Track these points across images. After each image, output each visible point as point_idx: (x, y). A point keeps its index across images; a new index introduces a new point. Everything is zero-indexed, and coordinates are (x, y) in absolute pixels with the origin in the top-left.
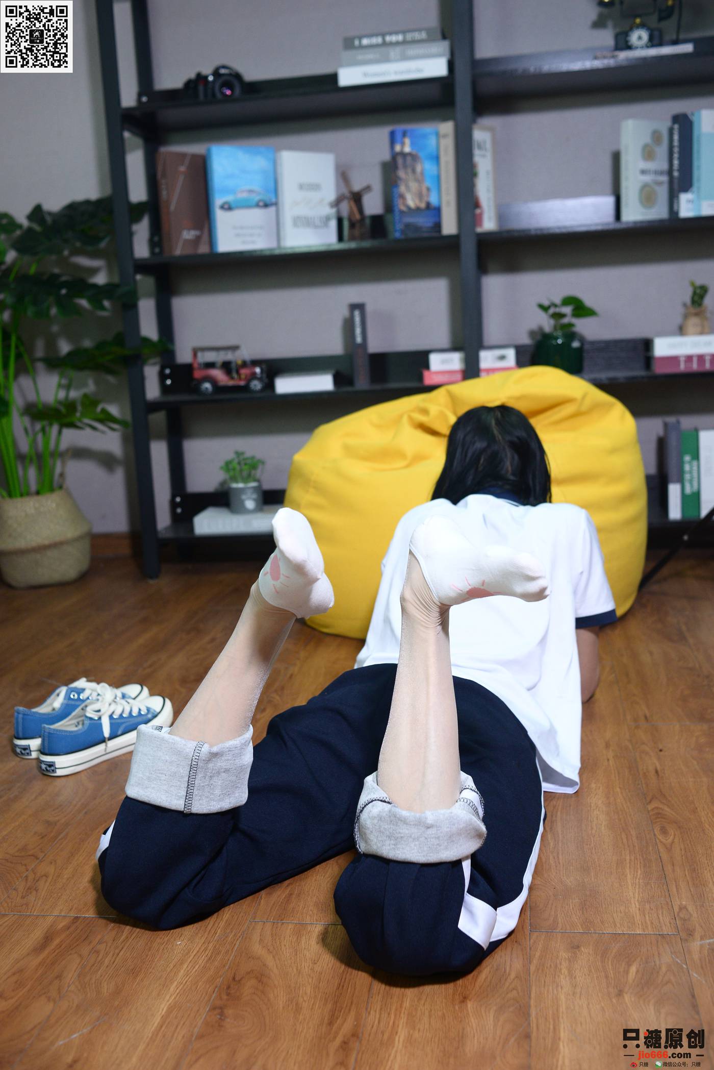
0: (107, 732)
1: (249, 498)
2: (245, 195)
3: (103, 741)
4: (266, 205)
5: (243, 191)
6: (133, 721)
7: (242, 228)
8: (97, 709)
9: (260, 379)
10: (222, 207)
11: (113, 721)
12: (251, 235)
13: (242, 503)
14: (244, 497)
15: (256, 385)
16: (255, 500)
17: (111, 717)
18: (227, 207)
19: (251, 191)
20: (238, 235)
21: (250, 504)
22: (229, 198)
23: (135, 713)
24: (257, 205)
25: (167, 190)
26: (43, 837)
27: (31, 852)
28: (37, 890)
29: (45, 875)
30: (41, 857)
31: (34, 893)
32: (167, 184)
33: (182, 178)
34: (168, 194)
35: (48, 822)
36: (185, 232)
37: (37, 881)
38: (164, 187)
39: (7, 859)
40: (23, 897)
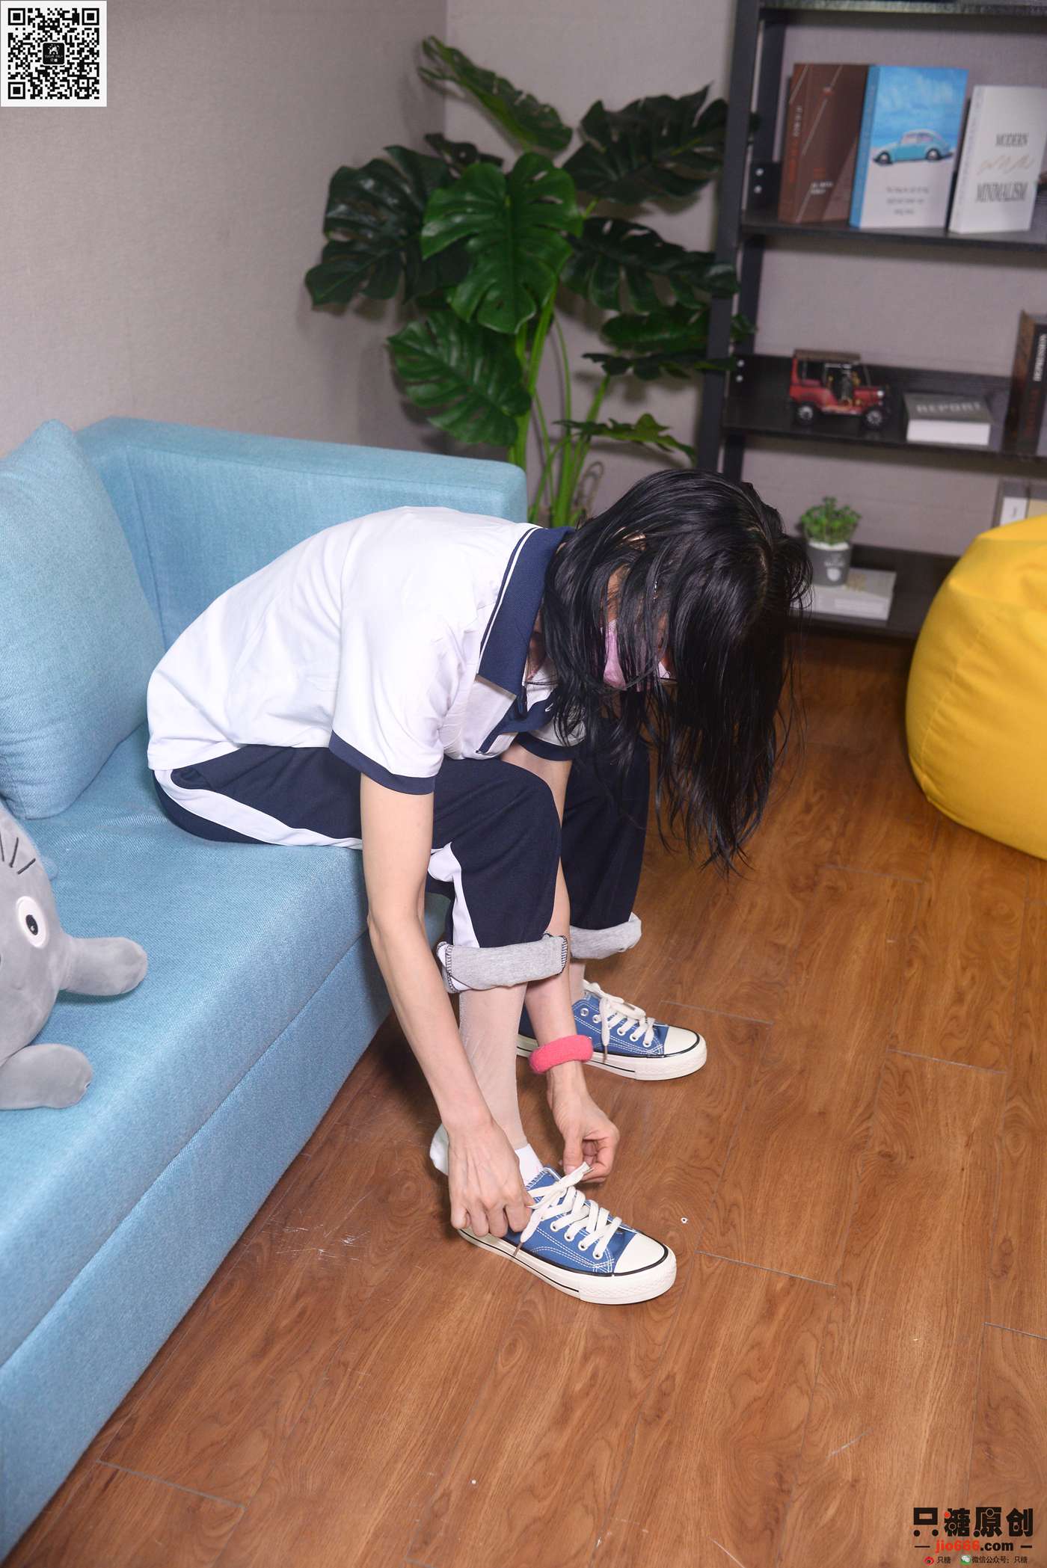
1: (833, 567)
2: (913, 141)
4: (939, 157)
5: (911, 136)
7: (899, 190)
9: (882, 410)
10: (878, 160)
12: (911, 201)
13: (824, 570)
14: (827, 564)
15: (875, 417)
16: (840, 569)
18: (884, 160)
19: (922, 135)
20: (891, 201)
21: (834, 574)
22: (890, 146)
24: (927, 158)
25: (801, 122)
26: (711, 1141)
27: (706, 1163)
28: (734, 1227)
29: (735, 1204)
30: (721, 1174)
31: (732, 1230)
32: (802, 114)
33: (825, 103)
34: (801, 127)
35: (708, 1116)
36: (814, 185)
37: (730, 1211)
38: (798, 117)
39: (683, 1170)
40: (723, 1234)
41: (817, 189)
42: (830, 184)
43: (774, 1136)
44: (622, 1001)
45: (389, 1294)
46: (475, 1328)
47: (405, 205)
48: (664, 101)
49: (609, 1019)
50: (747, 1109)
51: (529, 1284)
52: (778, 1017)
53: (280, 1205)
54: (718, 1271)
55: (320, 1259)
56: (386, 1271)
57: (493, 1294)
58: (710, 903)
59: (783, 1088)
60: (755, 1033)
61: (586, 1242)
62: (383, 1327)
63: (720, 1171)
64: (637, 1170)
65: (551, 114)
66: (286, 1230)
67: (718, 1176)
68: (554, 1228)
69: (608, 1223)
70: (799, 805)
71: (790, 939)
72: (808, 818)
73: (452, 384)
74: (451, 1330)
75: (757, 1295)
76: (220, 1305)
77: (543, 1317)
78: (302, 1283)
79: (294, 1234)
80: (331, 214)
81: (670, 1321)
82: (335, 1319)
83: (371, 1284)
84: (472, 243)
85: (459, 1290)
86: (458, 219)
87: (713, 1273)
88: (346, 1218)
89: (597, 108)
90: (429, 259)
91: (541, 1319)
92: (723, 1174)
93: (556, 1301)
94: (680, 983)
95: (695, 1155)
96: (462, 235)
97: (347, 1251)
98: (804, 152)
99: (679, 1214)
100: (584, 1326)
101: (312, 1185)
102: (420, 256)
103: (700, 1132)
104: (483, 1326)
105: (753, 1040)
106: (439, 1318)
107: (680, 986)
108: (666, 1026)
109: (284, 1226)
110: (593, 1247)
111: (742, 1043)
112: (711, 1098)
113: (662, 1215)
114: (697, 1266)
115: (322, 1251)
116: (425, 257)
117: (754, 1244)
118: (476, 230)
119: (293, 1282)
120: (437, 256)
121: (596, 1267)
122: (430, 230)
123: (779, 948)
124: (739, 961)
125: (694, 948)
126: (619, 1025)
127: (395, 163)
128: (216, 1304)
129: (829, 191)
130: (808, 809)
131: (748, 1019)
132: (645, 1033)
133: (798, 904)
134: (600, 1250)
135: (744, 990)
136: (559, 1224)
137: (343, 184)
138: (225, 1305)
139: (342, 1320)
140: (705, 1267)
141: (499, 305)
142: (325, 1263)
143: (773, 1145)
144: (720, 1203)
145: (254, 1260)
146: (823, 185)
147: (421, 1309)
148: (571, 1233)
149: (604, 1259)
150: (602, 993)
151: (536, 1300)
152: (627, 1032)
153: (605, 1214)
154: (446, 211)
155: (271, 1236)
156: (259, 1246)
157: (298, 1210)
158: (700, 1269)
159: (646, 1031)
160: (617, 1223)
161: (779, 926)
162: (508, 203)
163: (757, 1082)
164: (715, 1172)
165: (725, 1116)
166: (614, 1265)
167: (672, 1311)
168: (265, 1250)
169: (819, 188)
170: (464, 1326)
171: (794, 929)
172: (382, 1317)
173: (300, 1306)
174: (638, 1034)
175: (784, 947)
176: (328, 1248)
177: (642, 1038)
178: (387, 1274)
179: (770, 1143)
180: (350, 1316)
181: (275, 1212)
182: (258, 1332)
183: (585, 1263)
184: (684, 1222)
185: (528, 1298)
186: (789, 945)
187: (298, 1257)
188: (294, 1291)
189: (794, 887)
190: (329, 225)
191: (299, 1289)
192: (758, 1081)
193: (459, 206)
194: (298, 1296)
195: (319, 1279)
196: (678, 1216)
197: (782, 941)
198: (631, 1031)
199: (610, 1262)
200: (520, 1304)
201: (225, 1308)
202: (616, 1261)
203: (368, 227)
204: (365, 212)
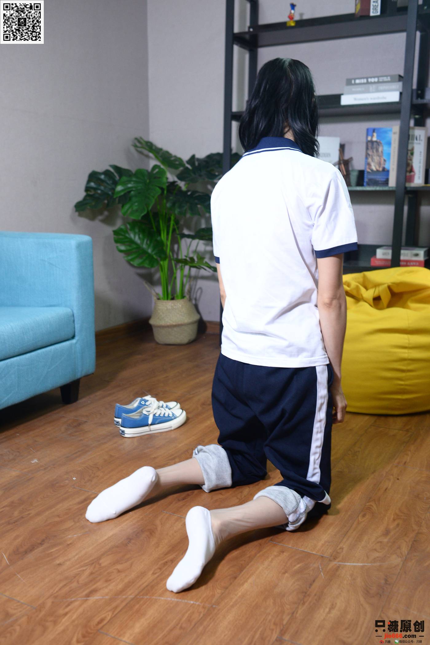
0: (150, 421)
3: (147, 425)
6: (164, 419)
8: (149, 410)
11: (155, 417)
17: (154, 415)
23: (166, 415)
27: (98, 466)
28: (91, 481)
29: (97, 476)
37: (94, 478)
39: (87, 467)
40: (85, 483)
43: (131, 462)
47: (114, 181)
54: (74, 491)
59: (147, 451)
64: (70, 466)
65: (180, 160)
67: (99, 469)
73: (134, 246)
80: (88, 185)
84: (132, 192)
86: (130, 185)
90: (117, 197)
92: (101, 469)
95: (96, 464)
96: (129, 190)
102: (113, 196)
103: (104, 459)
113: (67, 477)
116: (115, 197)
118: (134, 189)
120: (120, 197)
122: (119, 188)
127: (112, 170)
137: (93, 176)
141: (137, 211)
144: (92, 476)
154: (124, 183)
162: (147, 181)
179: (127, 463)
184: (74, 479)
190: (87, 189)
193: (129, 182)
196: (73, 477)
203: (100, 189)
204: (100, 185)
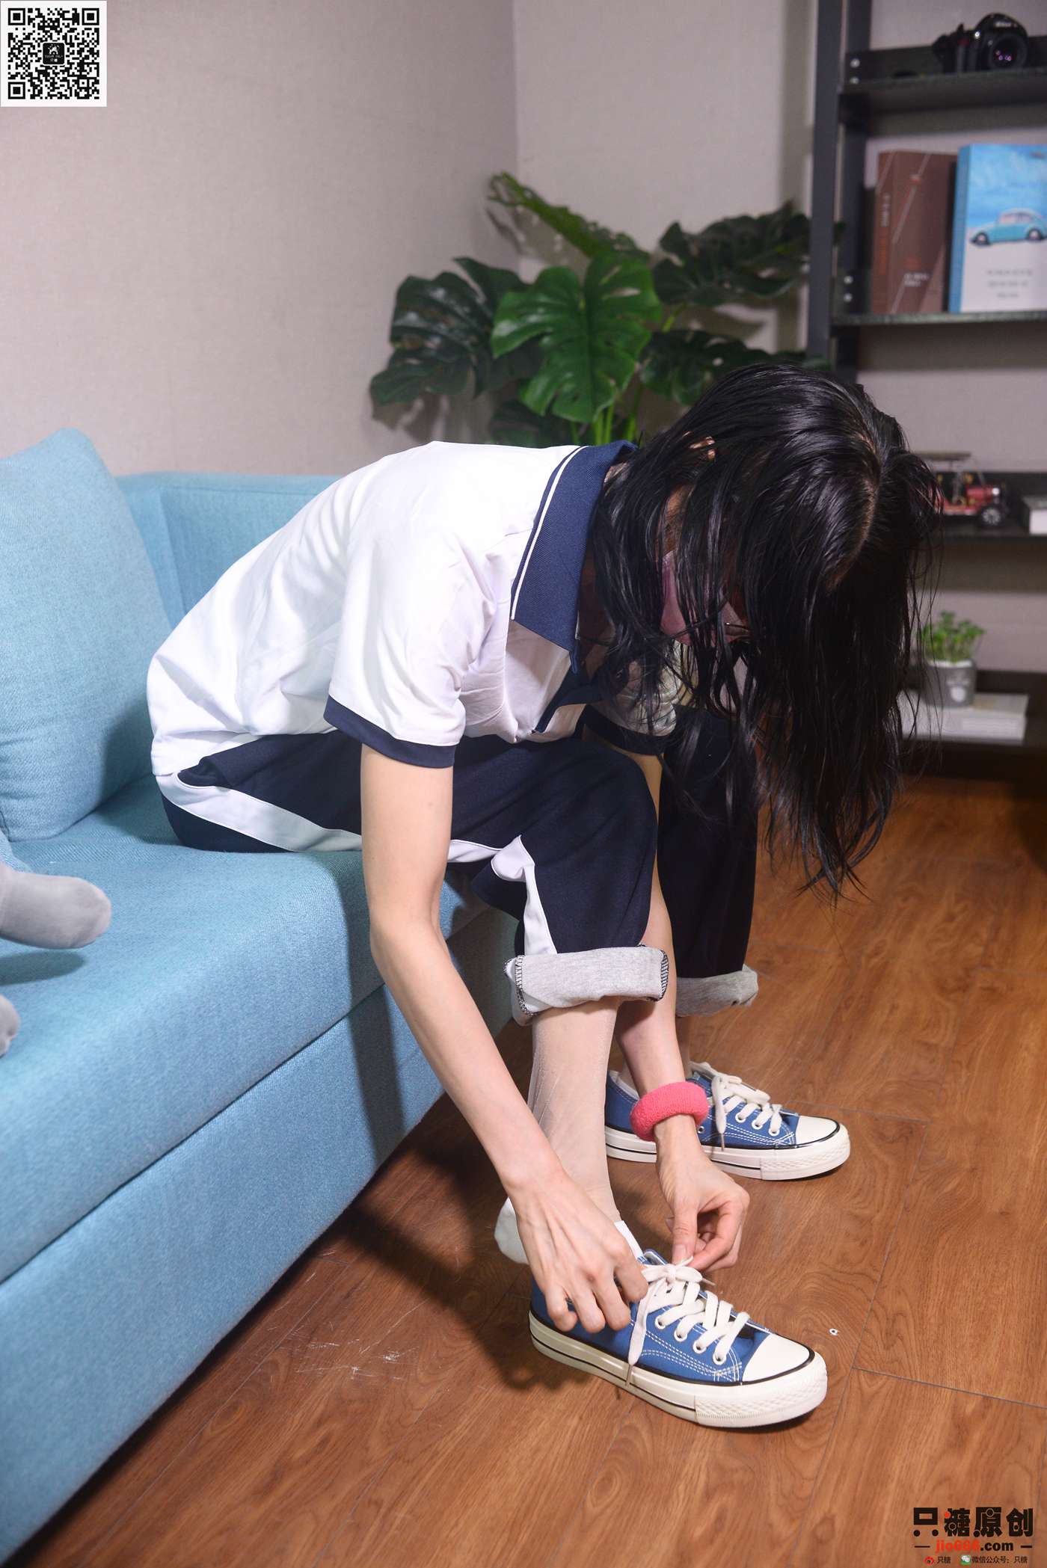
1: (958, 685)
2: (1012, 221)
4: (1041, 238)
5: (1009, 215)
7: (1000, 273)
9: (999, 508)
10: (975, 242)
12: (1014, 284)
13: (948, 689)
14: (950, 682)
15: (991, 515)
16: (965, 687)
18: (982, 241)
19: (1020, 215)
20: (992, 284)
21: (959, 694)
22: (987, 227)
24: (1028, 238)
25: (890, 210)
26: (862, 1244)
27: (858, 1269)
28: (902, 1339)
29: (901, 1313)
30: (878, 1280)
31: (899, 1342)
32: (891, 202)
33: (913, 191)
34: (891, 217)
35: (856, 1217)
36: (908, 276)
37: (894, 1321)
38: (886, 206)
39: (828, 1276)
40: (887, 1348)
41: (912, 280)
42: (924, 277)
43: (945, 1237)
44: (739, 1080)
45: (440, 1419)
46: (556, 1459)
47: (476, 311)
48: (745, 220)
49: (725, 1101)
50: (905, 1209)
51: (630, 1407)
52: (937, 1114)
53: (305, 1319)
54: (884, 1391)
55: (352, 1378)
56: (439, 1391)
57: (581, 1418)
58: (843, 1006)
59: (950, 1187)
60: (909, 1132)
61: (704, 1341)
62: (432, 1458)
63: (877, 1276)
64: (767, 1276)
65: (626, 240)
66: (311, 1346)
67: (874, 1281)
68: (660, 1324)
69: (732, 1319)
70: (939, 914)
71: (944, 1037)
72: (952, 926)
74: (523, 1462)
75: (939, 1422)
76: (216, 1432)
77: (648, 1446)
78: (327, 1406)
79: (322, 1350)
80: (399, 323)
81: (823, 1450)
82: (367, 1449)
83: (417, 1407)
84: (546, 340)
85: (535, 1413)
86: (533, 319)
87: (877, 1393)
88: (389, 1331)
89: (675, 231)
90: (501, 357)
91: (644, 1447)
92: (881, 1281)
93: (665, 1426)
94: (811, 1082)
95: (843, 1258)
96: (535, 333)
97: (388, 1368)
98: (895, 239)
99: (826, 1324)
100: (704, 1456)
101: (348, 1295)
102: (490, 354)
103: (848, 1234)
104: (566, 1456)
105: (907, 1139)
106: (507, 1447)
107: (810, 1085)
108: (796, 1115)
109: (309, 1341)
110: (712, 1347)
111: (892, 1142)
112: (858, 1199)
113: (804, 1326)
114: (855, 1385)
115: (355, 1369)
116: (496, 355)
117: (931, 1359)
118: (550, 330)
119: (317, 1403)
120: (510, 354)
121: (718, 1374)
122: (503, 328)
123: (929, 1047)
124: (882, 1060)
125: (826, 1049)
126: (737, 1110)
127: (464, 274)
128: (212, 1430)
129: (924, 285)
130: (950, 918)
131: (898, 1116)
132: (770, 1119)
133: (949, 1005)
134: (723, 1350)
135: (890, 1089)
136: (667, 1319)
137: (411, 293)
138: (224, 1431)
139: (376, 1447)
140: (865, 1386)
141: (575, 396)
142: (358, 1383)
143: (943, 1248)
144: (880, 1312)
145: (268, 1379)
146: (918, 276)
147: (483, 1435)
148: (683, 1330)
149: (728, 1364)
150: (714, 1072)
151: (639, 1426)
152: (747, 1118)
153: (726, 1308)
154: (517, 313)
155: (291, 1352)
156: (275, 1364)
157: (328, 1323)
158: (860, 1388)
159: (771, 1116)
160: (743, 1319)
161: (927, 1026)
162: (582, 305)
163: (915, 1181)
164: (869, 1276)
165: (878, 1217)
166: (742, 1371)
167: (826, 1437)
168: (282, 1369)
169: (913, 279)
170: (540, 1456)
171: (946, 1029)
172: (430, 1446)
173: (322, 1432)
174: (761, 1119)
175: (936, 1046)
176: (364, 1366)
177: (767, 1125)
178: (439, 1395)
179: (940, 1245)
180: (389, 1444)
181: (298, 1326)
182: (261, 1467)
183: (701, 1369)
184: (834, 1334)
185: (627, 1423)
186: (943, 1044)
187: (324, 1376)
188: (317, 1414)
189: (942, 988)
190: (398, 334)
191: (322, 1415)
192: (917, 1180)
193: (533, 307)
194: (320, 1423)
195: (351, 1401)
196: (825, 1326)
197: (933, 1041)
198: (753, 1117)
199: (736, 1368)
200: (616, 1431)
201: (223, 1436)
202: (744, 1365)
203: (436, 334)
204: (435, 321)
